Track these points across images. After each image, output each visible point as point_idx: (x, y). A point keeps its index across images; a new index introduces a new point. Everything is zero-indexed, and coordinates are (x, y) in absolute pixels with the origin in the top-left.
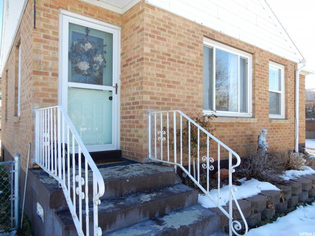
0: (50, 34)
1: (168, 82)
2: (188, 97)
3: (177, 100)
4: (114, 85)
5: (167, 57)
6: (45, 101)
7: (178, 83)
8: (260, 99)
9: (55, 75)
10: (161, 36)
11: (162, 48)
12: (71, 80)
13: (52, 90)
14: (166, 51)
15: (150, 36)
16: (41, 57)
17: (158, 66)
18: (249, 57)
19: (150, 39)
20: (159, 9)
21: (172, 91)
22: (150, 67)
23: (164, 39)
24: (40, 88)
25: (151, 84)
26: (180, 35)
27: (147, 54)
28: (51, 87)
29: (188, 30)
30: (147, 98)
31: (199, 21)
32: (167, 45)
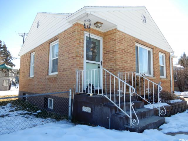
0: (82, 41)
1: (124, 61)
2: (131, 67)
3: (127, 68)
5: (124, 51)
6: (80, 67)
7: (127, 61)
8: (156, 69)
9: (83, 57)
10: (122, 42)
11: (122, 47)
12: (87, 59)
13: (81, 63)
14: (123, 48)
15: (118, 42)
16: (79, 50)
17: (121, 54)
18: (151, 50)
19: (118, 44)
20: (121, 32)
21: (126, 65)
22: (119, 55)
23: (122, 44)
24: (78, 62)
25: (119, 62)
26: (128, 42)
27: (118, 50)
28: (81, 62)
29: (130, 40)
30: (117, 67)
31: (134, 36)
32: (124, 46)
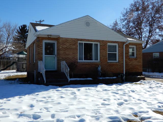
0: (41, 46)
1: (67, 54)
2: (73, 57)
3: (69, 58)
4: (55, 55)
5: (66, 48)
6: (40, 59)
7: (70, 54)
9: (42, 54)
10: (65, 44)
11: (65, 46)
12: (45, 54)
13: (41, 57)
14: (66, 47)
15: (62, 44)
16: (39, 51)
17: (64, 51)
18: (99, 43)
19: (61, 45)
20: (64, 38)
21: (68, 56)
22: (61, 51)
23: (66, 44)
24: (39, 57)
25: (62, 55)
26: (70, 42)
27: (61, 49)
29: (73, 41)
30: (61, 58)
32: (66, 46)
